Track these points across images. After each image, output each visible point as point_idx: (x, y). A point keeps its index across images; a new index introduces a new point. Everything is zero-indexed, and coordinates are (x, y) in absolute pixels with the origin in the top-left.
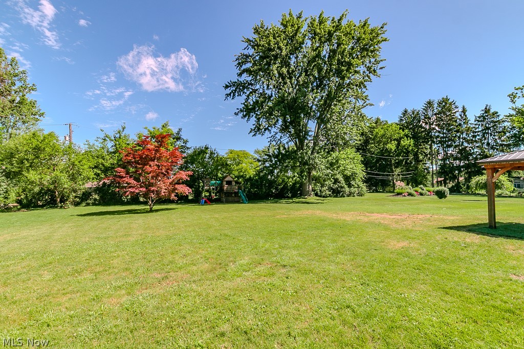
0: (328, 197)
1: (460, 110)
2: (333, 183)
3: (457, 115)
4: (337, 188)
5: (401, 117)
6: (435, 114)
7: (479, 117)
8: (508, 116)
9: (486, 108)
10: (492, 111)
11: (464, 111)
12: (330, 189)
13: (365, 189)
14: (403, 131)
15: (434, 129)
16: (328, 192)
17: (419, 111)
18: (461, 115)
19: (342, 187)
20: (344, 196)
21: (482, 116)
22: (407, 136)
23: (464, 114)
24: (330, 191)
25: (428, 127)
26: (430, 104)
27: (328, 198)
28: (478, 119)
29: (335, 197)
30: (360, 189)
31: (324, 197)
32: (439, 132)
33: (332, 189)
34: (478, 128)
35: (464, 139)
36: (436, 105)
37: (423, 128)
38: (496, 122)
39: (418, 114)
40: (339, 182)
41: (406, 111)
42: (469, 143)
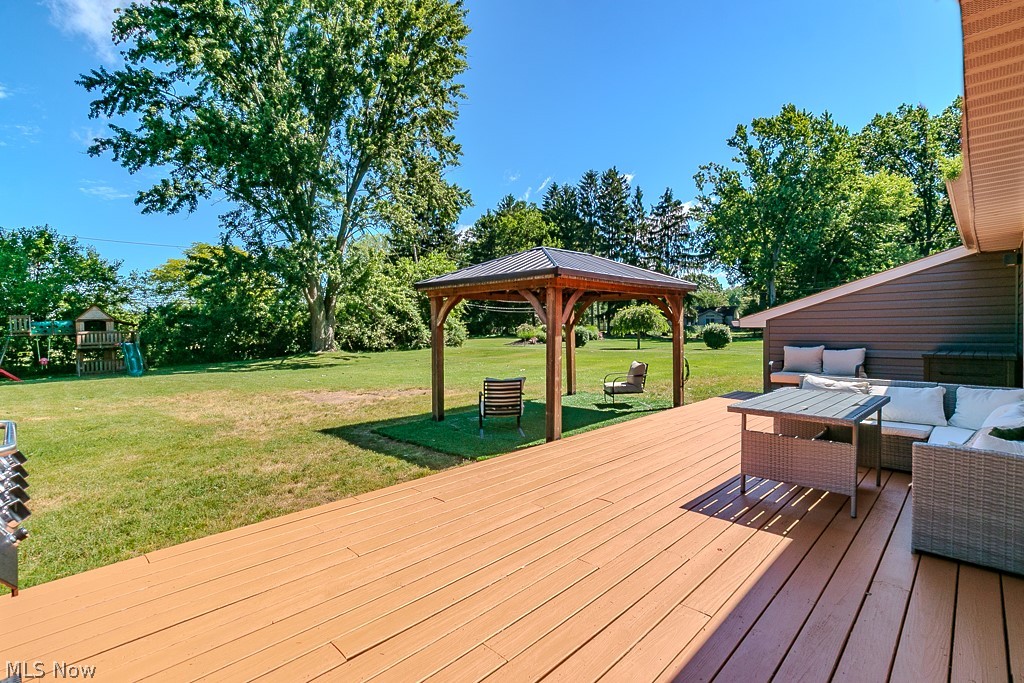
0: (387, 349)
1: (633, 193)
2: (398, 322)
3: (629, 201)
4: (406, 331)
5: (548, 198)
6: (600, 198)
7: (658, 208)
8: (694, 211)
9: (666, 194)
10: (674, 200)
11: (639, 196)
12: (390, 332)
13: (463, 331)
14: (547, 224)
15: (596, 223)
16: (385, 340)
17: (575, 189)
18: (634, 203)
19: (416, 330)
20: (420, 348)
21: (661, 207)
22: (552, 234)
23: (639, 201)
24: (390, 338)
25: (587, 220)
26: (591, 176)
27: (386, 352)
28: (656, 211)
29: (400, 349)
30: (453, 332)
31: (377, 350)
32: (603, 229)
33: (394, 333)
34: (657, 226)
35: (638, 243)
36: (599, 182)
37: (579, 220)
38: (677, 218)
39: (573, 195)
40: (411, 320)
41: (555, 188)
42: (643, 251)
